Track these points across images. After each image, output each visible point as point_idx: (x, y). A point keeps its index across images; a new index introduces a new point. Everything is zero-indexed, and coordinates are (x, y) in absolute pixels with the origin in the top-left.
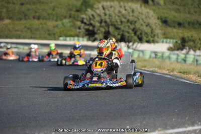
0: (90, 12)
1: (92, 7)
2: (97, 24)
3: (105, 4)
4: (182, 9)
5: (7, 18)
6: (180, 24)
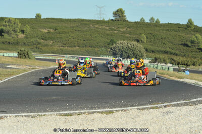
0: (114, 45)
1: (115, 43)
2: (118, 51)
3: (121, 42)
4: (154, 45)
5: (77, 46)
6: (153, 51)
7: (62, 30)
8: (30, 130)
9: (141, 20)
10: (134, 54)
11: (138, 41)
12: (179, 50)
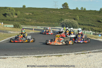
0: (63, 21)
1: (63, 20)
2: (64, 24)
3: (66, 20)
4: (83, 21)
5: (44, 22)
6: (82, 25)
7: (36, 14)
8: (20, 65)
9: (76, 8)
10: (73, 26)
11: (75, 19)
12: (96, 24)
